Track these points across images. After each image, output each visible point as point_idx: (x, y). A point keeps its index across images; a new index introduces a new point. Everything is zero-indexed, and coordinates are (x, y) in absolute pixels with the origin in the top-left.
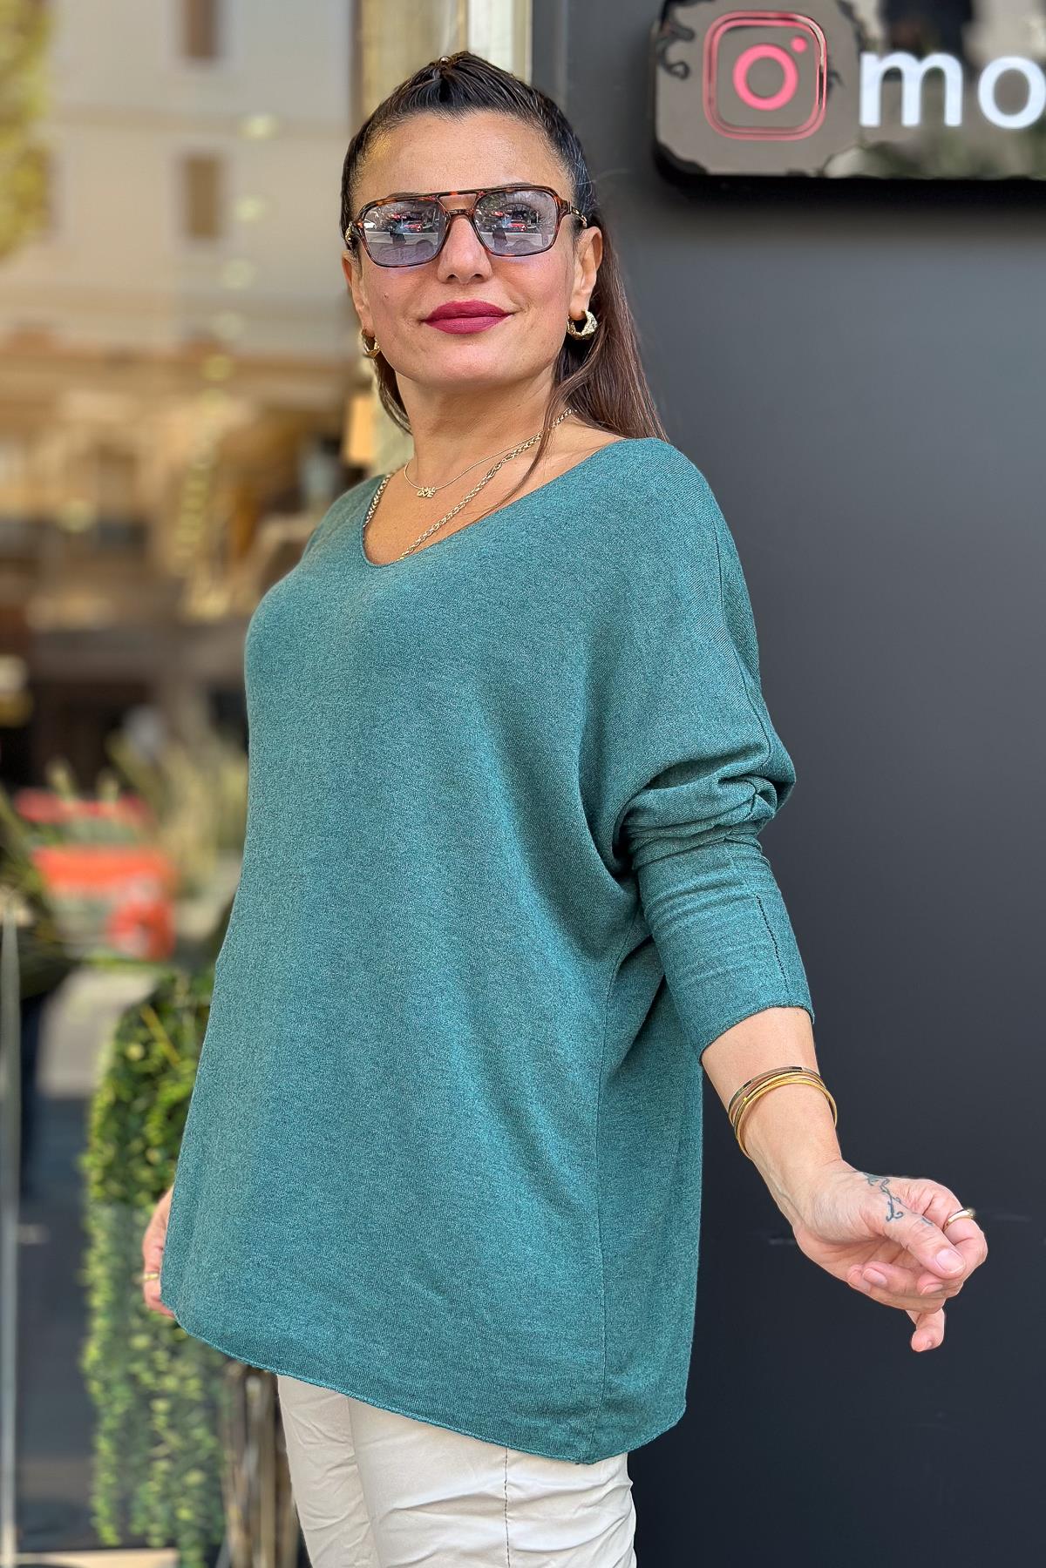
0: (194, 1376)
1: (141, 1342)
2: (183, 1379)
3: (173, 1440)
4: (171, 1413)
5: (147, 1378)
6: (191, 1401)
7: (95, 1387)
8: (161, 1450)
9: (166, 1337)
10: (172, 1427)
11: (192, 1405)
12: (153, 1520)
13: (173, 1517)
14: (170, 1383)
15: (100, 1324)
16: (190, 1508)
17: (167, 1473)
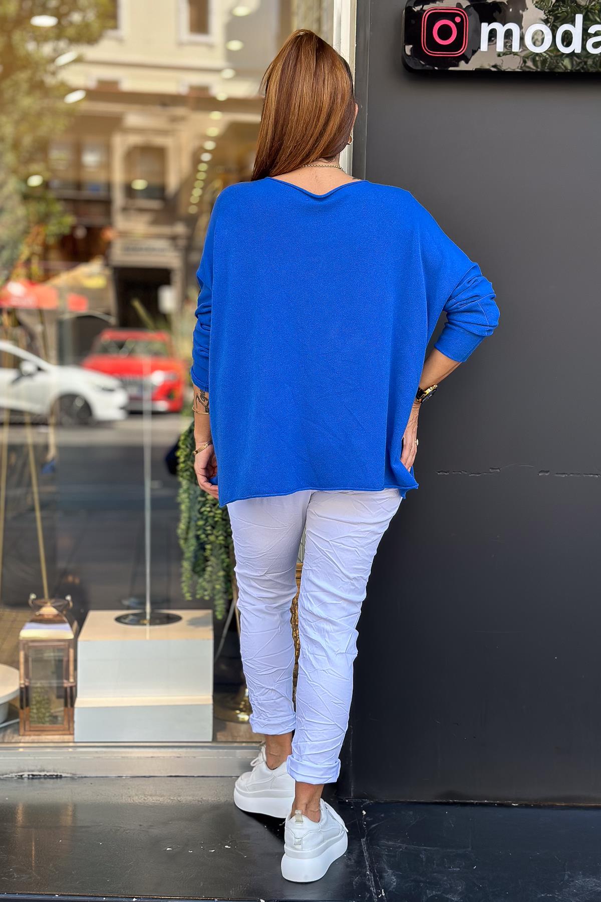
0: (222, 535)
1: (201, 523)
2: (217, 537)
3: (212, 559)
4: (211, 550)
5: (203, 536)
6: (220, 544)
7: (182, 542)
8: (209, 563)
9: (210, 521)
10: (211, 555)
11: (221, 546)
12: (206, 590)
13: (214, 588)
14: (212, 538)
15: (184, 516)
16: (220, 584)
17: (211, 572)
